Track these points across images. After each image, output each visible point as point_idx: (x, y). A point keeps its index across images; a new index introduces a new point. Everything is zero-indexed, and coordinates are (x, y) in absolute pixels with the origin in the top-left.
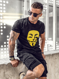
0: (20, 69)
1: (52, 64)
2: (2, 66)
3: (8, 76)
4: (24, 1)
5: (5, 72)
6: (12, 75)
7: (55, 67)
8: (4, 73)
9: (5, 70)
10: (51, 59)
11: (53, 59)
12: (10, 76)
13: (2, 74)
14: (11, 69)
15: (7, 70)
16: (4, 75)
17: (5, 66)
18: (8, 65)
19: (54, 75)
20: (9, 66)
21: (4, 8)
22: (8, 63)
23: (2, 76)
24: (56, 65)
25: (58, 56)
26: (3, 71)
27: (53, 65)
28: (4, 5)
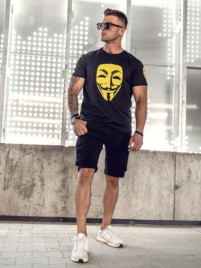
1: (154, 169)
2: (60, 148)
3: (68, 164)
7: (161, 177)
8: (63, 158)
9: (64, 155)
12: (71, 166)
13: (60, 158)
15: (67, 155)
17: (65, 149)
18: (69, 149)
19: (159, 192)
22: (70, 147)
23: (60, 162)
24: (165, 173)
25: (168, 157)
26: (62, 155)
27: (155, 172)
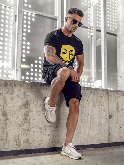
0: (45, 94)
1: (95, 103)
2: (22, 84)
3: (29, 98)
4: (57, 20)
5: (26, 92)
6: (34, 98)
7: (101, 109)
9: (26, 90)
10: (93, 95)
11: (96, 96)
12: (32, 100)
13: (22, 93)
14: (34, 91)
15: (29, 90)
16: (25, 96)
19: (99, 121)
20: (31, 86)
21: (29, 27)
23: (22, 96)
24: (103, 107)
25: (104, 93)
26: (24, 90)
27: (96, 105)
28: (29, 23)
